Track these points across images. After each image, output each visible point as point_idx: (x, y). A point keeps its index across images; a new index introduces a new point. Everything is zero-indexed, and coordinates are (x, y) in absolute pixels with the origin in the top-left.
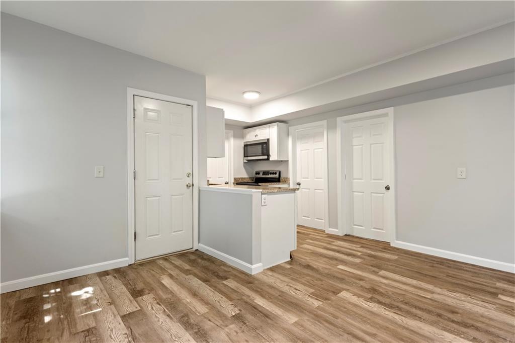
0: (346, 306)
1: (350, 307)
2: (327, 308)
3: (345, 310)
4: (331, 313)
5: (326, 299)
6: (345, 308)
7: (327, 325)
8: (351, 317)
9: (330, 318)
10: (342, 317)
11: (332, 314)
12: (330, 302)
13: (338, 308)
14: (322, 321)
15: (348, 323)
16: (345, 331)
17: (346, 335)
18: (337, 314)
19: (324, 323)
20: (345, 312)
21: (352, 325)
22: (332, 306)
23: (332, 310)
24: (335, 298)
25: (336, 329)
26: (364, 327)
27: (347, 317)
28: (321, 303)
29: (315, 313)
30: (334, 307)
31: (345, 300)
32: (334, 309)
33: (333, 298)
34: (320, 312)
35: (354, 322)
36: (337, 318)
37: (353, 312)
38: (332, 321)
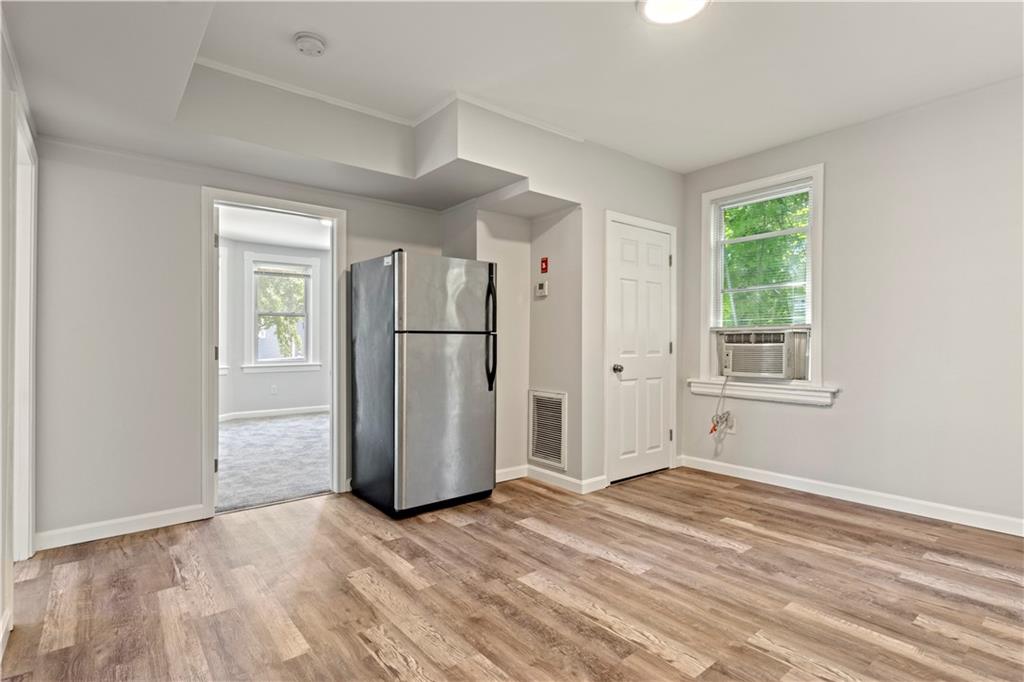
0: (693, 634)
1: (685, 632)
2: (734, 628)
3: (696, 625)
4: (724, 618)
5: (740, 651)
6: (696, 629)
7: (729, 600)
8: (684, 611)
9: (725, 611)
10: (702, 613)
11: (721, 617)
12: (731, 644)
13: (710, 627)
14: (740, 606)
15: (692, 603)
16: (699, 593)
17: (697, 587)
18: (713, 618)
19: (734, 603)
20: (698, 621)
21: (686, 600)
22: (724, 633)
23: (724, 625)
24: (720, 653)
25: (714, 595)
26: (667, 598)
27: (692, 612)
28: (750, 640)
29: (756, 619)
30: (719, 630)
31: (695, 648)
32: (719, 627)
33: (723, 654)
34: (747, 620)
35: (683, 604)
36: (712, 611)
37: (679, 621)
38: (720, 605)
